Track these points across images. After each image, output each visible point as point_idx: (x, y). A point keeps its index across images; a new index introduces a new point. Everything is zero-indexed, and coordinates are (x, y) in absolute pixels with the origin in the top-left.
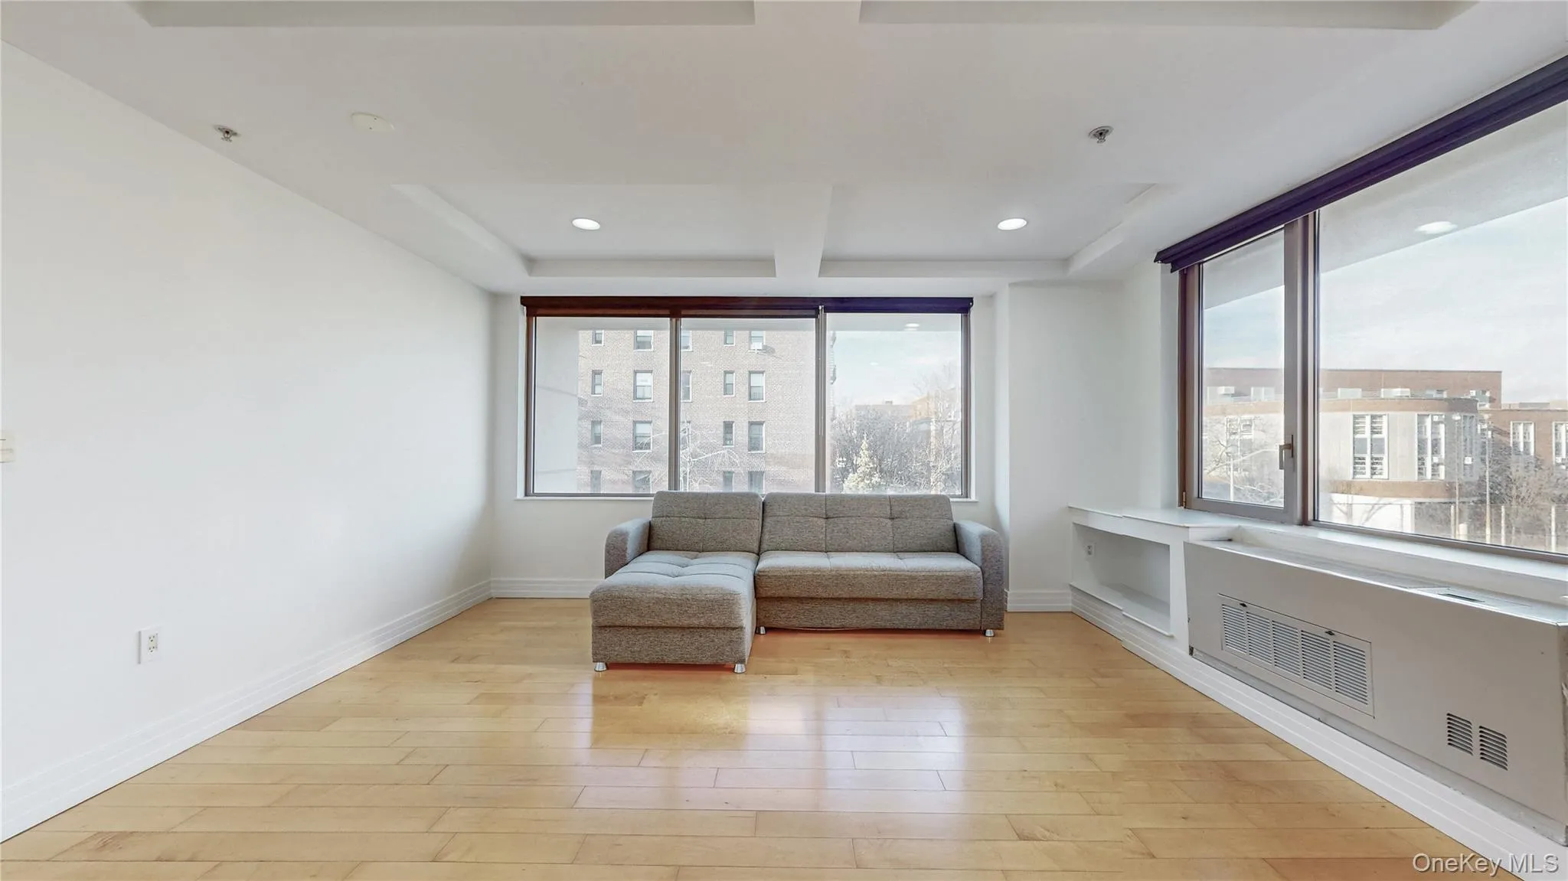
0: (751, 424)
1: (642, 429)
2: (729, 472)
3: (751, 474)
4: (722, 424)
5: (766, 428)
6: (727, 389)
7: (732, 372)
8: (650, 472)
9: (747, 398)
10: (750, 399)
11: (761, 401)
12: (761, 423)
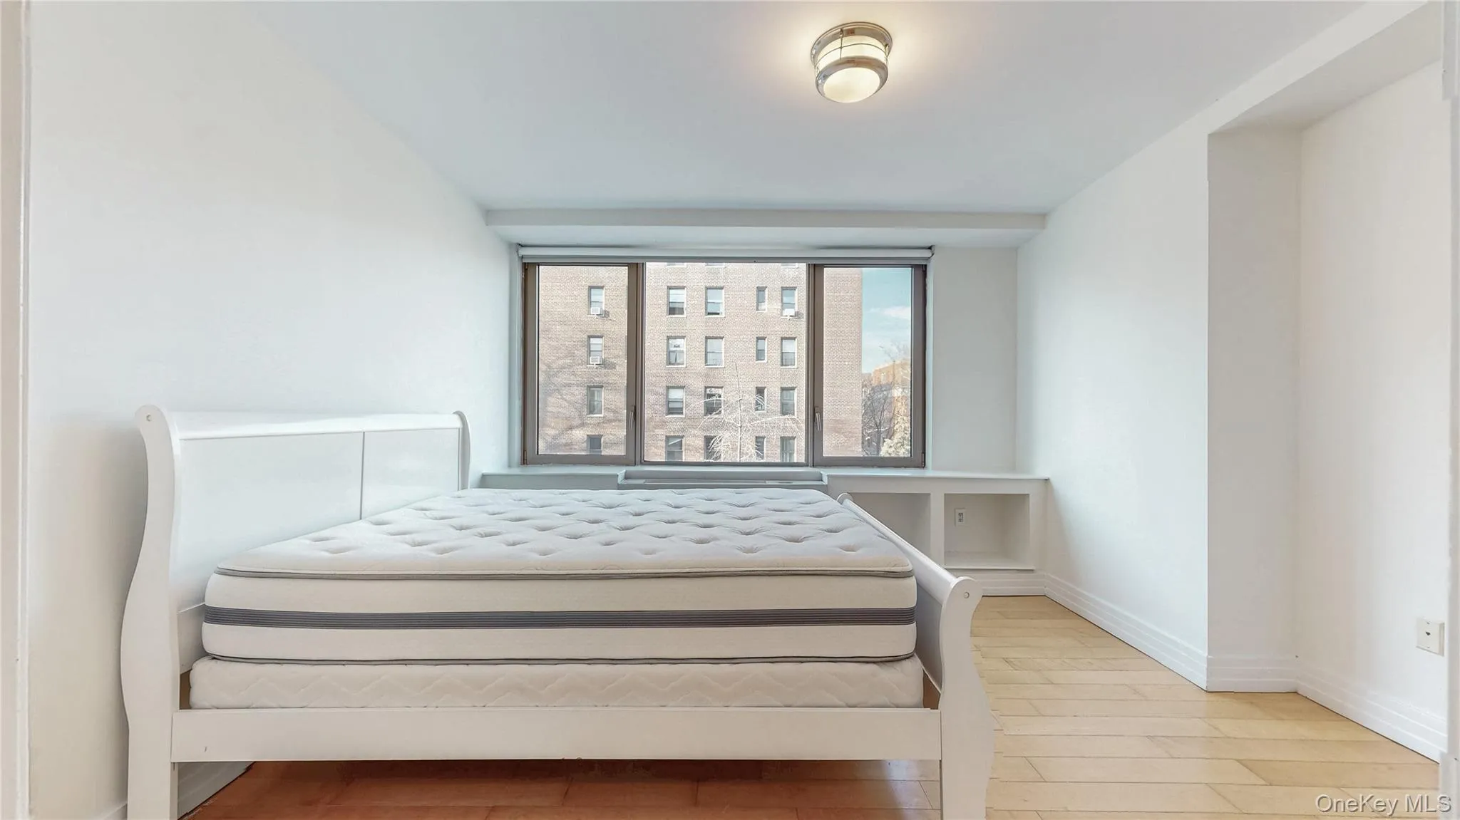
0: (783, 389)
1: (676, 394)
2: (762, 437)
3: (783, 439)
4: (755, 390)
5: (798, 394)
6: (760, 354)
7: (764, 338)
8: (683, 437)
9: (779, 363)
10: (782, 365)
11: (793, 367)
12: (793, 389)
